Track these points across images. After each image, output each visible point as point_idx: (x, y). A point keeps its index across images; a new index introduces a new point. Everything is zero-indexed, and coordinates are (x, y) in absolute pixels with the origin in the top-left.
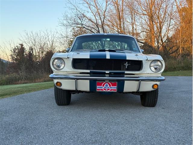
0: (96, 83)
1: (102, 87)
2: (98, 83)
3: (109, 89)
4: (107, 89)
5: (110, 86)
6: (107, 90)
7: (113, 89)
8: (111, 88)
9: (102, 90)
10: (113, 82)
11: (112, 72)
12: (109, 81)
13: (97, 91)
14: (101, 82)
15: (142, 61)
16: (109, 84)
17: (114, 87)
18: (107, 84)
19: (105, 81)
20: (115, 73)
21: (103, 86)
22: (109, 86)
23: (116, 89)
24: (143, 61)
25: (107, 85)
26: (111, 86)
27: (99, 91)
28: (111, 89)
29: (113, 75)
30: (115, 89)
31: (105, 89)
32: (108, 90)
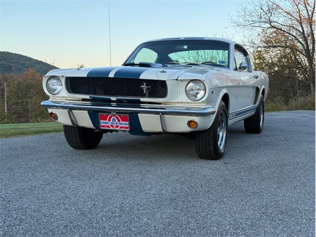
0: (99, 116)
1: (107, 123)
2: (101, 115)
3: (119, 126)
4: (115, 125)
5: (119, 121)
6: (115, 127)
7: (124, 126)
8: (120, 124)
9: (108, 127)
10: (122, 115)
11: (125, 100)
12: (117, 113)
13: (102, 128)
14: (105, 114)
15: (165, 81)
16: (116, 117)
17: (126, 122)
18: (114, 117)
19: (110, 112)
20: (129, 101)
21: (109, 120)
22: (117, 121)
23: (128, 126)
24: (167, 82)
25: (114, 120)
26: (121, 122)
27: (104, 128)
28: (120, 126)
29: (125, 104)
30: (126, 126)
31: (112, 126)
32: (117, 127)
